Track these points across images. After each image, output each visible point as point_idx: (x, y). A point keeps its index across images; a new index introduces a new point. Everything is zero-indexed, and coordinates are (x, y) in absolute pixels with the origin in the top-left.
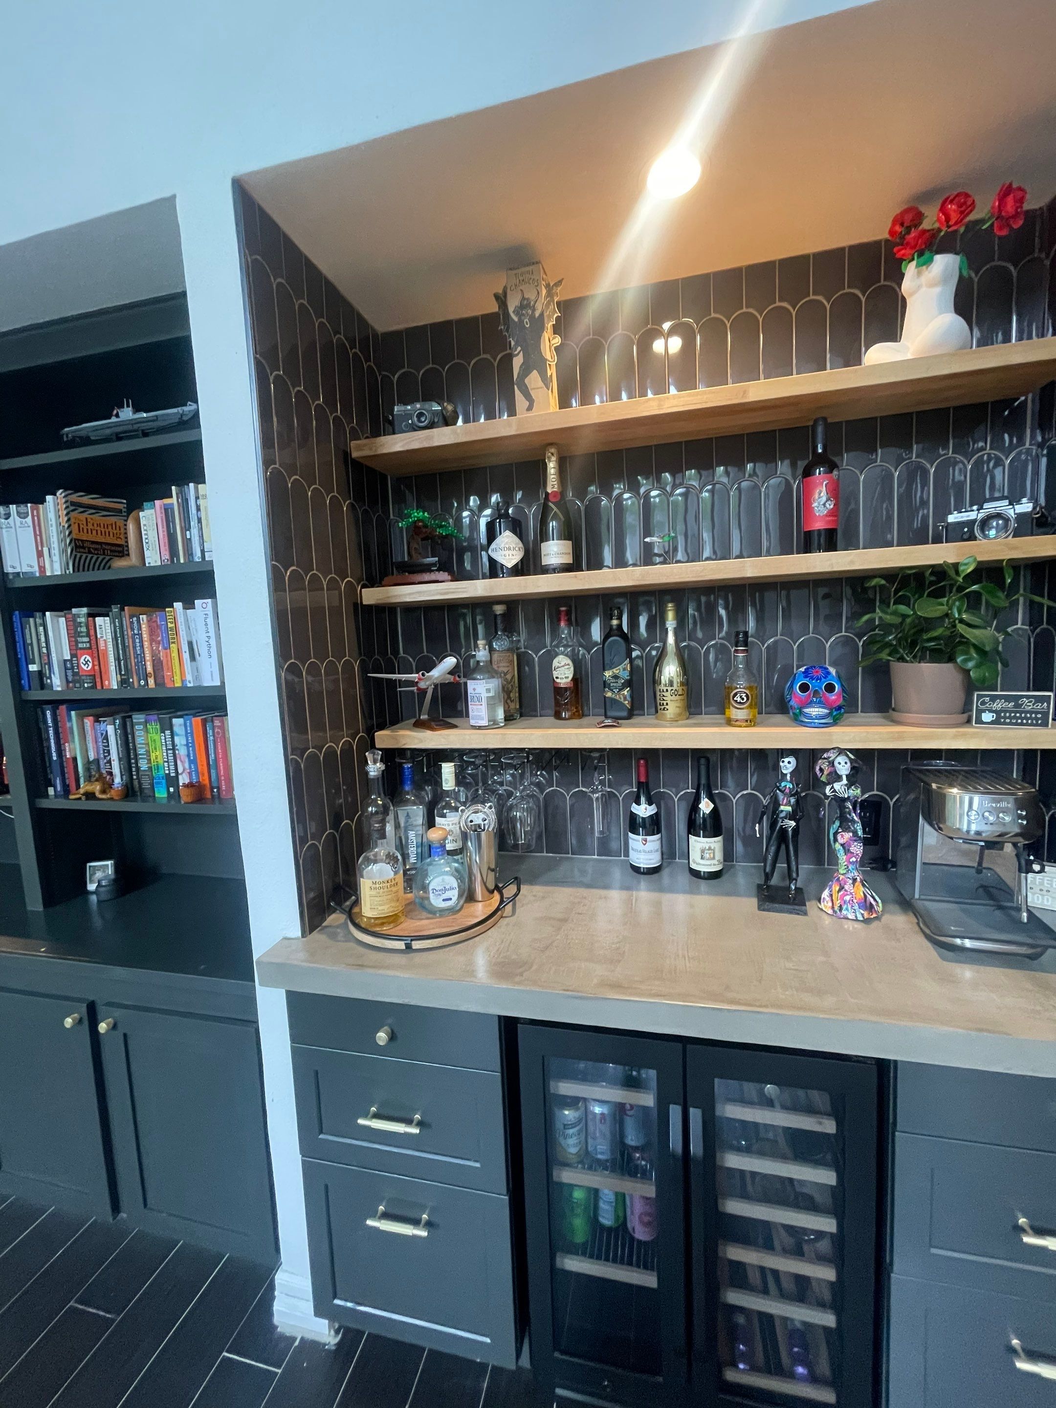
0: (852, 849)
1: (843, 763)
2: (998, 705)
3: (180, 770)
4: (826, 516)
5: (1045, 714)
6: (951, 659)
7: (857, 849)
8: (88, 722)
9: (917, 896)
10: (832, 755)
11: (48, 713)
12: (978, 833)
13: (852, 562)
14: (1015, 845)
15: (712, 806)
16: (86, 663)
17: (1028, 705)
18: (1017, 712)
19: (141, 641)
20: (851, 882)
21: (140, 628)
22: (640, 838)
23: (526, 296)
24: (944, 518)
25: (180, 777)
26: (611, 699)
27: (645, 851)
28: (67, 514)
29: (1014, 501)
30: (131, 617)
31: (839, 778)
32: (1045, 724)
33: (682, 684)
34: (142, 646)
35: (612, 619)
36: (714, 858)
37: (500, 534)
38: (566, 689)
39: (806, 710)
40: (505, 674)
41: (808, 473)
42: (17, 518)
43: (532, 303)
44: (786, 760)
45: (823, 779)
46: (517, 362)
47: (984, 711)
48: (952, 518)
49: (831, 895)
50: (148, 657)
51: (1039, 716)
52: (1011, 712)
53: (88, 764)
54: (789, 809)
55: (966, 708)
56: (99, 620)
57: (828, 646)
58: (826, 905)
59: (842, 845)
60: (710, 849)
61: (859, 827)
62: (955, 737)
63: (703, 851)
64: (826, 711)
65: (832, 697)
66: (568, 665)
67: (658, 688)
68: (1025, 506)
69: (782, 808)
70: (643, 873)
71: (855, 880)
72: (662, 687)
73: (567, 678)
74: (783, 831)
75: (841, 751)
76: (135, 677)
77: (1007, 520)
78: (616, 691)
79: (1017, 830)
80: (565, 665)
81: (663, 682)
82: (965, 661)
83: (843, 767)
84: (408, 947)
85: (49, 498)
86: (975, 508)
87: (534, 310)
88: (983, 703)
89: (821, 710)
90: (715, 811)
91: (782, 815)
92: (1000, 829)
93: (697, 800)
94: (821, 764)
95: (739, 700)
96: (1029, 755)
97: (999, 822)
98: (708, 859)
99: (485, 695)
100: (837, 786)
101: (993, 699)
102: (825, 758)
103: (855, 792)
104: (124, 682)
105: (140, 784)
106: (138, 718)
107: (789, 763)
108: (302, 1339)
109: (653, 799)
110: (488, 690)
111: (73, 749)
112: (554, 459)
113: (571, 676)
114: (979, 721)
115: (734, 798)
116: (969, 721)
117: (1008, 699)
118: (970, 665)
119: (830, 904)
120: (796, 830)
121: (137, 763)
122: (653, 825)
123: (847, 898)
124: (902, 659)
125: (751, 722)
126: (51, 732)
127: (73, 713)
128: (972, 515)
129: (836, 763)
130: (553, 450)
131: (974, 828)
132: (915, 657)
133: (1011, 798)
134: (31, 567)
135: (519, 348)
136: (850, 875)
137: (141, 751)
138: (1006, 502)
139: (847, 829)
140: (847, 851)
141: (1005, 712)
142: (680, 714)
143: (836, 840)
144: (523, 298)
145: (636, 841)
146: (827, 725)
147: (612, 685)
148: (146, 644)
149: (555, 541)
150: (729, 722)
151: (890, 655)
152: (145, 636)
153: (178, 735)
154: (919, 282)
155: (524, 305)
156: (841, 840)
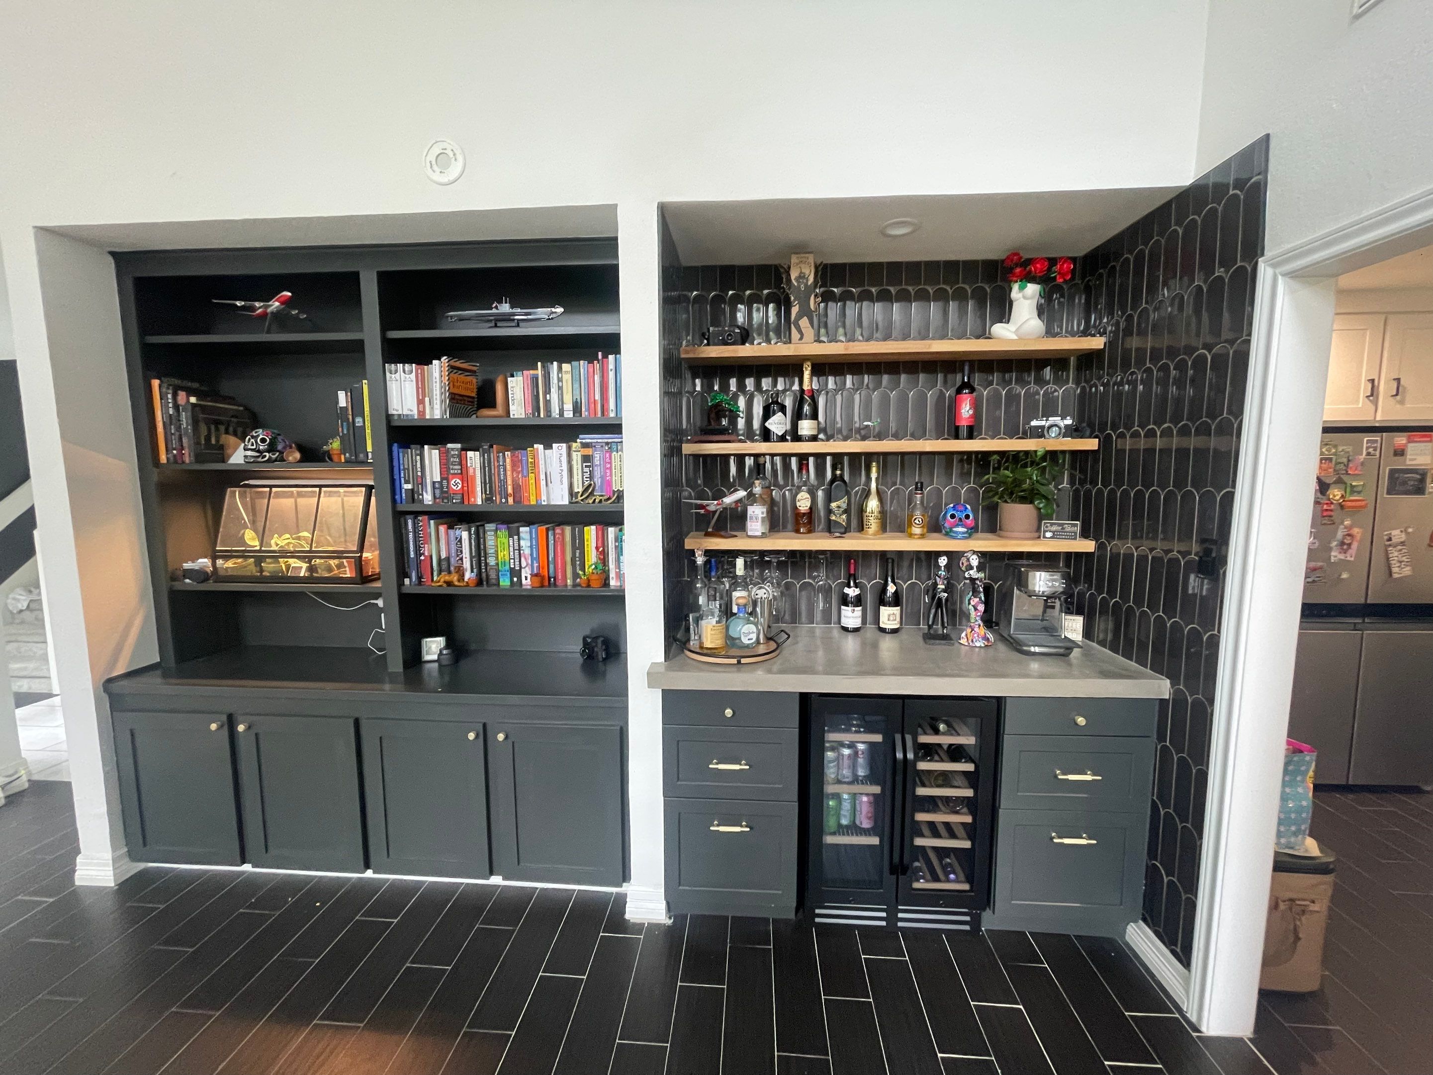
0: (979, 608)
1: (975, 559)
2: (1054, 528)
3: (524, 564)
4: (969, 418)
5: (1076, 533)
6: (1031, 502)
7: (981, 607)
8: (442, 529)
9: (1012, 632)
10: (969, 554)
11: (410, 522)
12: (1043, 592)
13: (983, 446)
14: (1060, 599)
15: (895, 588)
16: (456, 484)
17: (1068, 528)
18: (1063, 532)
19: (505, 470)
20: (977, 626)
21: (505, 461)
22: (850, 609)
23: (803, 271)
24: (1029, 423)
25: (523, 570)
26: (835, 522)
27: (852, 617)
28: (449, 374)
29: (1063, 418)
30: (498, 452)
31: (971, 568)
32: (1075, 539)
33: (880, 512)
34: (505, 475)
35: (837, 470)
36: (895, 620)
38: (804, 514)
39: (954, 529)
41: (959, 391)
42: (402, 373)
43: (807, 275)
44: (942, 558)
45: (964, 569)
46: (795, 310)
47: (1047, 531)
48: (1034, 423)
49: (966, 635)
50: (509, 482)
51: (1073, 534)
52: (1060, 532)
53: (440, 560)
54: (943, 587)
55: (1038, 529)
56: (470, 454)
58: (963, 641)
59: (973, 606)
60: (894, 614)
61: (982, 595)
62: (1033, 545)
63: (889, 616)
64: (966, 530)
65: (968, 521)
66: (807, 498)
67: (865, 515)
68: (1069, 421)
69: (939, 586)
70: (850, 632)
71: (979, 625)
72: (867, 514)
73: (805, 506)
74: (940, 599)
75: (974, 552)
76: (498, 497)
77: (1060, 428)
78: (838, 516)
79: (1061, 590)
80: (805, 498)
81: (868, 511)
82: (1039, 503)
83: (975, 561)
84: (739, 662)
85: (435, 362)
86: (1045, 419)
87: (807, 281)
88: (1047, 527)
89: (962, 529)
91: (939, 590)
92: (1053, 590)
94: (964, 560)
95: (918, 522)
96: (1068, 555)
97: (1053, 586)
98: (892, 621)
99: (760, 516)
100: (971, 572)
101: (1052, 524)
102: (965, 556)
103: (981, 575)
104: (488, 499)
105: (487, 576)
106: (490, 527)
107: (944, 559)
110: (763, 513)
111: (430, 550)
112: (809, 369)
113: (809, 506)
114: (1044, 537)
115: (905, 585)
116: (1039, 537)
117: (1059, 525)
118: (1041, 505)
119: (966, 639)
121: (486, 560)
122: (858, 601)
123: (976, 635)
124: (1006, 502)
125: (922, 536)
126: (411, 535)
127: (432, 522)
128: (1043, 423)
129: (971, 559)
130: (809, 363)
131: (1042, 590)
132: (1012, 501)
133: (1059, 574)
134: (411, 410)
135: (796, 302)
136: (977, 623)
137: (491, 551)
138: (1060, 418)
139: (975, 597)
140: (976, 609)
141: (1057, 532)
142: (878, 531)
144: (801, 273)
145: (846, 611)
146: (965, 538)
147: (835, 512)
148: (509, 473)
149: (808, 420)
150: (911, 536)
151: (1000, 498)
152: (508, 467)
153: (523, 539)
154: (1020, 295)
155: (801, 276)
156: (972, 603)
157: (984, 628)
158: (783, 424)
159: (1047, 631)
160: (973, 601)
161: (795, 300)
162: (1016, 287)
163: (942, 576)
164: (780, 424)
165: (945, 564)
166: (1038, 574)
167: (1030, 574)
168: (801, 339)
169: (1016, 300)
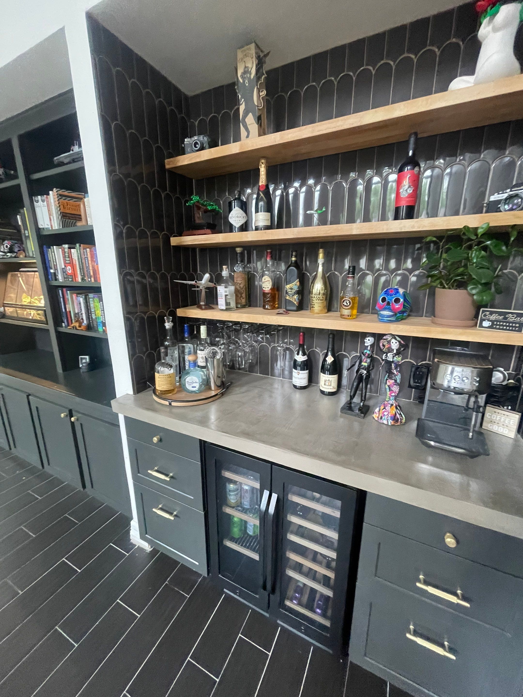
0: (393, 389)
1: (394, 343)
2: (493, 317)
4: (407, 197)
5: (521, 324)
6: (465, 288)
7: (396, 389)
8: (74, 296)
9: (423, 417)
10: (389, 338)
11: (60, 291)
13: (413, 227)
15: (333, 359)
16: (69, 270)
17: (511, 318)
18: (504, 322)
19: (88, 261)
21: (87, 255)
22: (297, 371)
23: (247, 66)
26: (289, 300)
27: (298, 378)
28: (58, 200)
30: (84, 249)
32: (520, 330)
33: (324, 294)
34: (88, 263)
35: (292, 257)
36: (331, 385)
37: (234, 208)
38: (268, 293)
39: (381, 312)
40: (240, 284)
41: (401, 169)
42: (42, 203)
43: (250, 70)
44: (368, 338)
45: (384, 351)
46: (242, 108)
47: (484, 320)
48: (493, 198)
49: (379, 411)
50: (91, 268)
51: (517, 325)
52: (500, 322)
53: (75, 314)
54: (366, 364)
55: (475, 317)
56: (72, 250)
59: (388, 386)
60: (329, 380)
61: (398, 378)
63: (325, 381)
64: (391, 313)
65: (397, 306)
66: (269, 281)
67: (311, 296)
69: (363, 363)
70: (298, 389)
71: (392, 405)
72: (313, 296)
73: (268, 288)
74: (361, 375)
75: (394, 336)
76: (87, 277)
78: (291, 296)
80: (267, 281)
81: (314, 293)
82: (472, 289)
83: (395, 345)
85: (51, 192)
87: (250, 74)
88: (485, 315)
89: (388, 312)
90: (334, 362)
93: (326, 356)
94: (383, 342)
95: (345, 304)
98: (328, 385)
101: (491, 313)
102: (385, 339)
103: (399, 359)
104: (83, 279)
105: (93, 325)
106: (91, 295)
107: (369, 340)
108: (139, 546)
109: (306, 353)
111: (69, 307)
112: (263, 166)
113: (270, 287)
114: (481, 326)
115: (350, 357)
116: (474, 326)
117: (500, 314)
118: (474, 292)
119: (378, 415)
120: (368, 376)
121: (91, 315)
122: (304, 366)
123: (386, 413)
124: (443, 287)
125: (351, 317)
126: (62, 299)
127: (68, 292)
129: (391, 343)
130: (263, 161)
131: (450, 384)
132: (450, 286)
133: (474, 370)
134: (48, 225)
135: (243, 100)
136: (391, 402)
137: (92, 310)
140: (390, 389)
141: (497, 321)
142: (321, 310)
143: (386, 383)
144: (246, 67)
145: (296, 373)
146: (391, 321)
147: (289, 293)
148: (90, 262)
149: (262, 213)
150: (342, 316)
152: (89, 259)
154: (490, 28)
155: (246, 71)
156: (388, 383)
157: (397, 408)
158: (240, 217)
160: (389, 381)
161: (242, 98)
163: (367, 355)
164: (238, 217)
165: (370, 344)
168: (247, 137)
169: (484, 39)
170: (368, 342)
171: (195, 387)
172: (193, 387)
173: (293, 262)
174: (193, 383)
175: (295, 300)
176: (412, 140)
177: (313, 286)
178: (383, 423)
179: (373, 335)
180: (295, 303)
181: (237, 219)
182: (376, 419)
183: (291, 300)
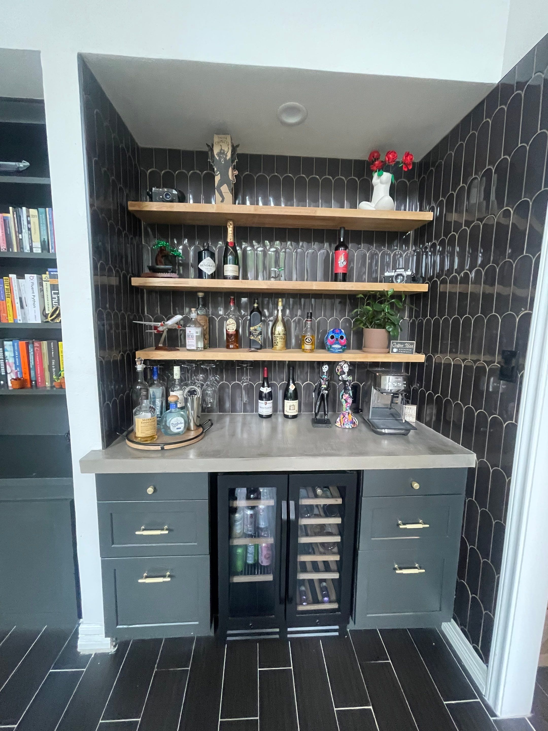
0: (348, 401)
1: (346, 367)
2: (399, 346)
3: (9, 371)
4: (343, 267)
5: (412, 349)
6: (384, 328)
7: (350, 401)
9: (370, 418)
10: (342, 363)
12: (391, 391)
13: (352, 287)
14: (402, 394)
15: (294, 387)
17: (408, 346)
18: (404, 348)
20: (347, 414)
22: (264, 402)
23: (223, 149)
24: (384, 274)
25: (8, 375)
26: (253, 340)
27: (266, 408)
29: (406, 270)
31: (344, 373)
32: (412, 353)
33: (284, 334)
35: (254, 304)
36: (294, 409)
37: (205, 258)
38: (232, 335)
39: (333, 346)
40: (203, 326)
41: (337, 249)
43: (226, 153)
44: (325, 366)
45: (339, 374)
46: (217, 179)
47: (394, 348)
48: (387, 274)
49: (340, 420)
51: (411, 350)
52: (402, 348)
54: (325, 386)
55: (389, 347)
57: (340, 322)
58: (338, 424)
59: (344, 399)
60: (293, 405)
61: (351, 392)
62: (385, 357)
63: (290, 406)
64: (340, 346)
65: (342, 341)
66: (234, 323)
67: (274, 336)
68: (409, 273)
69: (322, 386)
70: (265, 418)
71: (349, 413)
72: (276, 335)
73: (233, 329)
74: (323, 395)
75: (346, 362)
77: (403, 277)
78: (255, 336)
79: (403, 388)
80: (233, 323)
81: (276, 333)
82: (389, 328)
83: (346, 369)
84: (163, 449)
86: (394, 271)
87: (226, 156)
88: (394, 345)
89: (338, 346)
90: (295, 390)
91: (322, 389)
92: (397, 389)
93: (288, 385)
94: (338, 367)
95: (308, 341)
96: (407, 364)
97: (398, 386)
98: (293, 410)
99: (195, 335)
100: (344, 376)
101: (397, 343)
102: (339, 365)
103: (350, 378)
107: (326, 367)
108: (95, 654)
109: (270, 385)
110: (197, 333)
112: (231, 226)
113: (235, 329)
114: (392, 352)
115: (303, 385)
116: (389, 352)
117: (401, 343)
118: (390, 329)
119: (340, 423)
120: (328, 395)
122: (270, 396)
123: (346, 420)
124: (367, 327)
125: (312, 351)
128: (393, 274)
129: (343, 367)
130: (231, 222)
131: (390, 388)
132: (372, 327)
133: (401, 377)
135: (218, 172)
136: (347, 411)
138: (403, 270)
139: (346, 393)
140: (346, 402)
141: (400, 348)
142: (283, 348)
143: (342, 398)
144: (221, 149)
145: (262, 403)
146: (340, 352)
147: (254, 333)
149: (231, 265)
150: (304, 351)
151: (363, 326)
153: (7, 351)
154: (379, 181)
155: (222, 153)
156: (344, 398)
157: (352, 415)
158: (212, 266)
159: (394, 417)
160: (345, 396)
162: (375, 175)
163: (325, 379)
164: (210, 266)
166: (388, 377)
167: (383, 377)
168: (222, 201)
169: (376, 185)
170: (326, 369)
171: (180, 428)
172: (177, 429)
173: (255, 307)
174: (178, 424)
175: (259, 340)
176: (342, 232)
177: (275, 329)
178: (346, 428)
179: (329, 363)
180: (260, 342)
181: (208, 267)
182: (340, 426)
183: (256, 339)
